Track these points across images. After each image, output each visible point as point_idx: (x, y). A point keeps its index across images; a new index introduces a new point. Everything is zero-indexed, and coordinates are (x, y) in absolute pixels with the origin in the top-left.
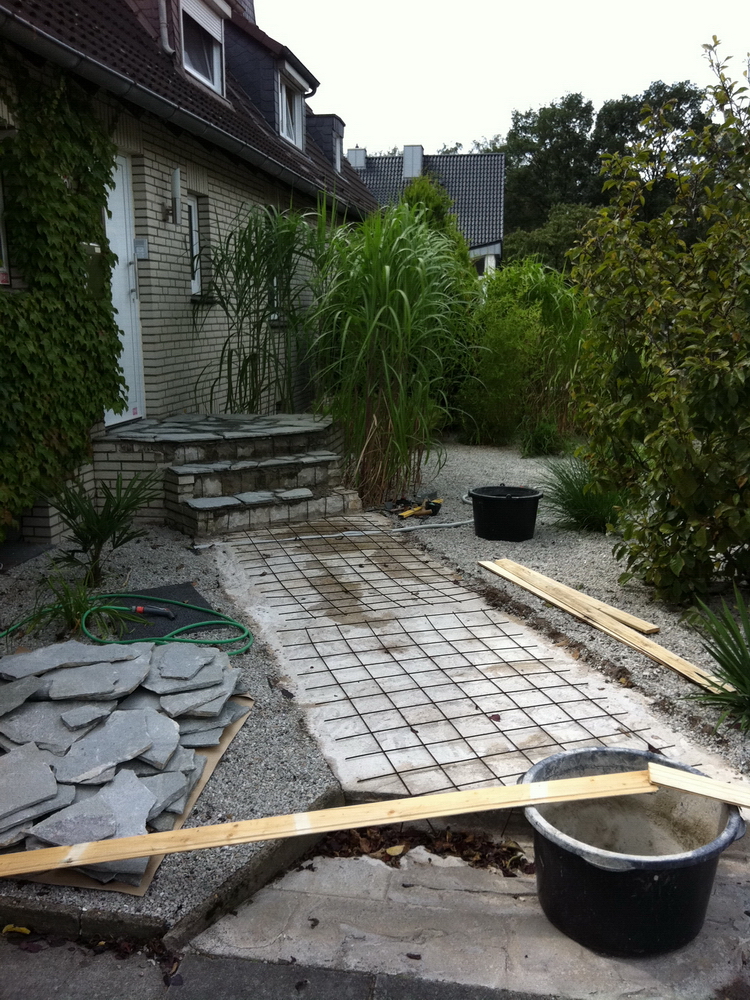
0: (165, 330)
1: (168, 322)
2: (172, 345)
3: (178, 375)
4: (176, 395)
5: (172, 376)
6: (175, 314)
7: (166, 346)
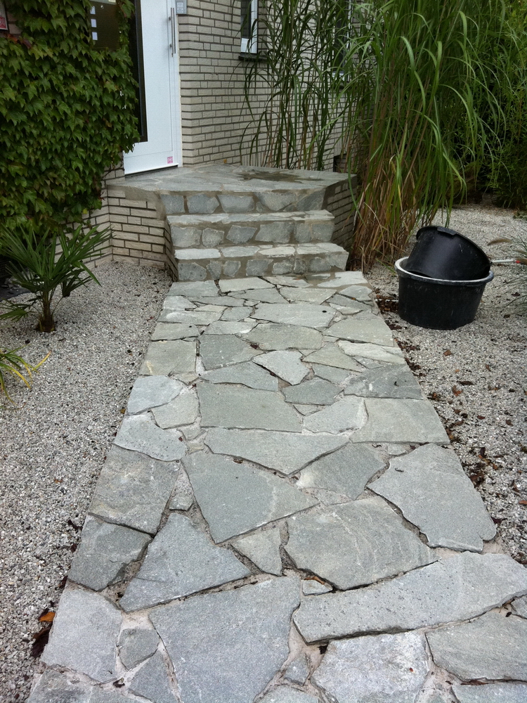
0: (204, 84)
1: (208, 77)
2: (212, 99)
4: (215, 146)
5: (212, 129)
6: (218, 70)
7: (205, 100)
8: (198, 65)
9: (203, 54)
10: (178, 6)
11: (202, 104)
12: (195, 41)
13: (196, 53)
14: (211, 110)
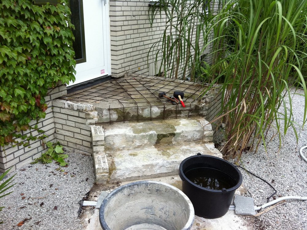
0: (126, 23)
1: (128, 18)
2: (131, 32)
3: (135, 49)
4: (133, 60)
5: (131, 50)
6: (135, 13)
7: (126, 32)
8: (121, 11)
9: (125, 3)
11: (124, 35)
14: (131, 39)
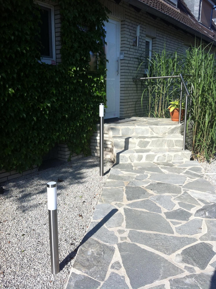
2: (133, 92)
5: (132, 103)
7: (130, 92)
8: (127, 78)
9: (130, 74)
10: (121, 56)
11: (128, 93)
12: (127, 69)
13: (127, 74)
14: (132, 96)
